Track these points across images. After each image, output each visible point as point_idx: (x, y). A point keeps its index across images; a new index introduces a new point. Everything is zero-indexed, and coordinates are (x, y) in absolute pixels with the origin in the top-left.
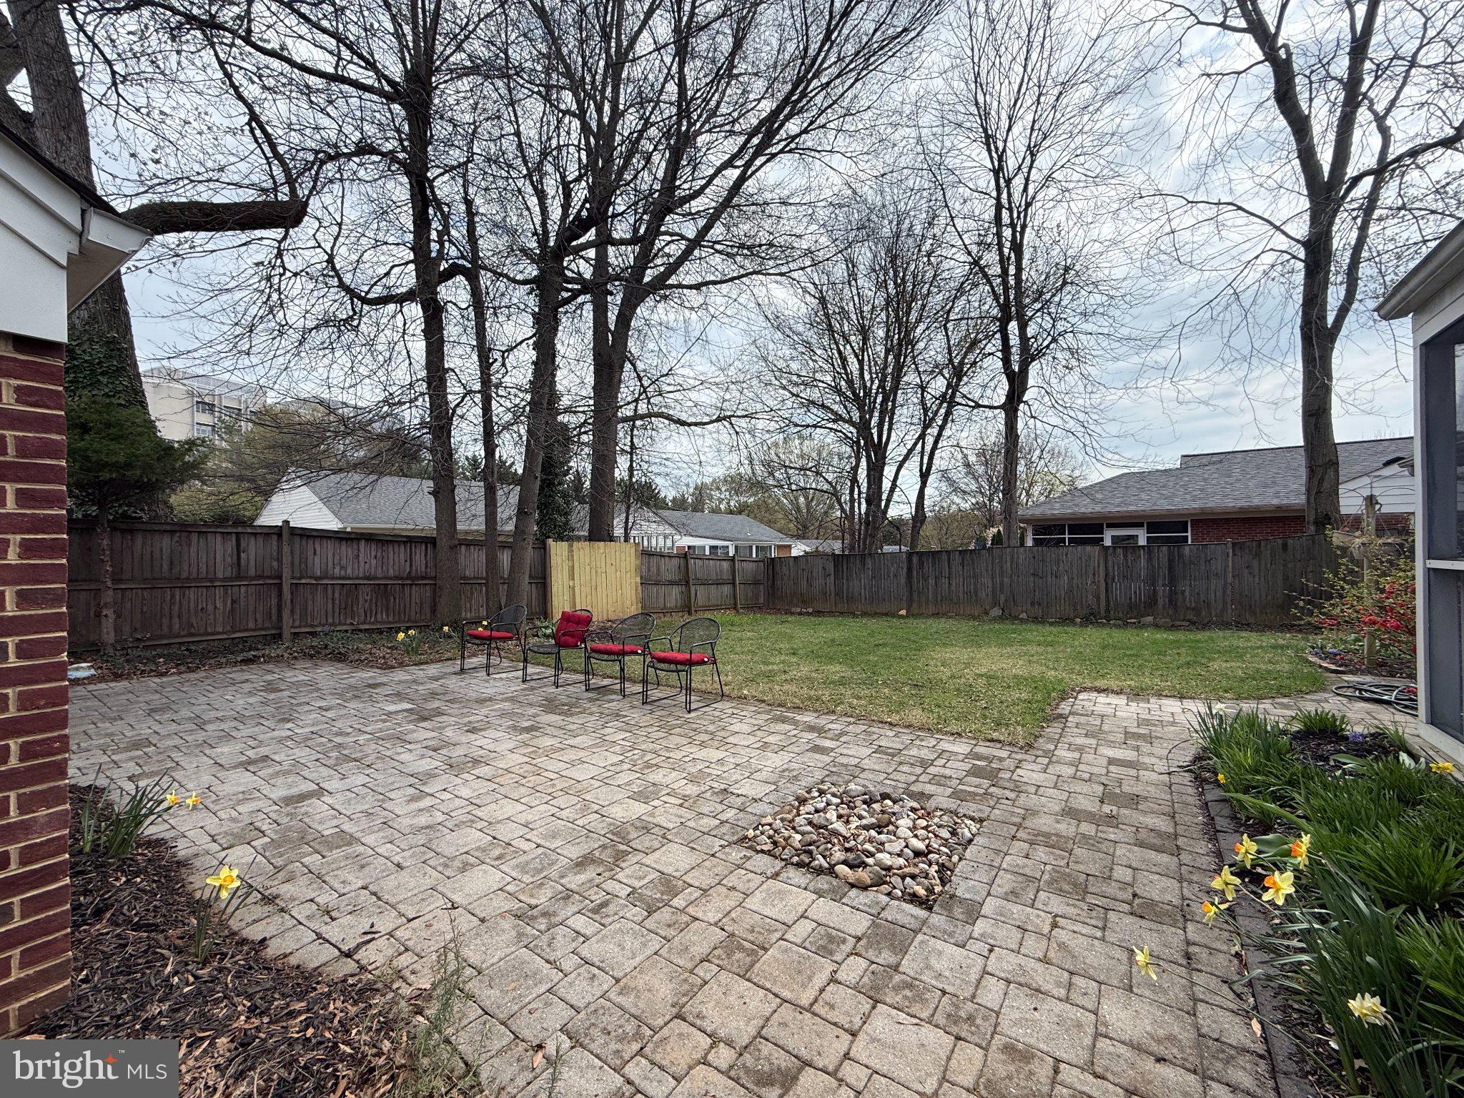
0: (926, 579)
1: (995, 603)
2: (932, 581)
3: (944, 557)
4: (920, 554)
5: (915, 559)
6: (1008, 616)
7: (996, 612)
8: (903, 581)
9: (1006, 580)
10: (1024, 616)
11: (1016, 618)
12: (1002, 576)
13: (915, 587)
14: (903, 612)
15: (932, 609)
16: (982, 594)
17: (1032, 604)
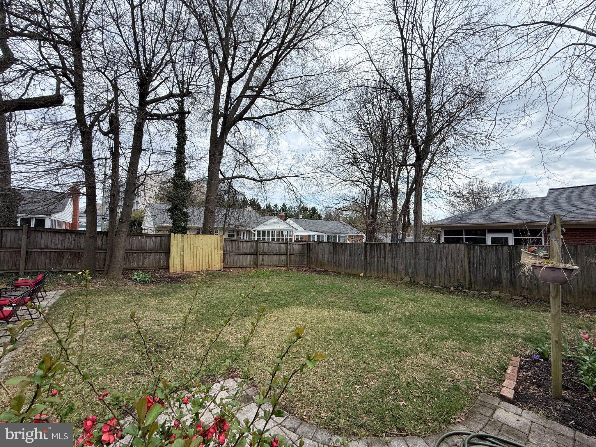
0: (373, 258)
1: (407, 274)
2: (376, 259)
3: (382, 245)
4: (371, 244)
5: (368, 247)
6: (413, 283)
7: (407, 279)
8: (363, 258)
9: (413, 261)
10: (421, 282)
11: (417, 284)
12: (410, 259)
13: (368, 261)
14: (362, 275)
15: (375, 274)
16: (400, 268)
17: (426, 276)
